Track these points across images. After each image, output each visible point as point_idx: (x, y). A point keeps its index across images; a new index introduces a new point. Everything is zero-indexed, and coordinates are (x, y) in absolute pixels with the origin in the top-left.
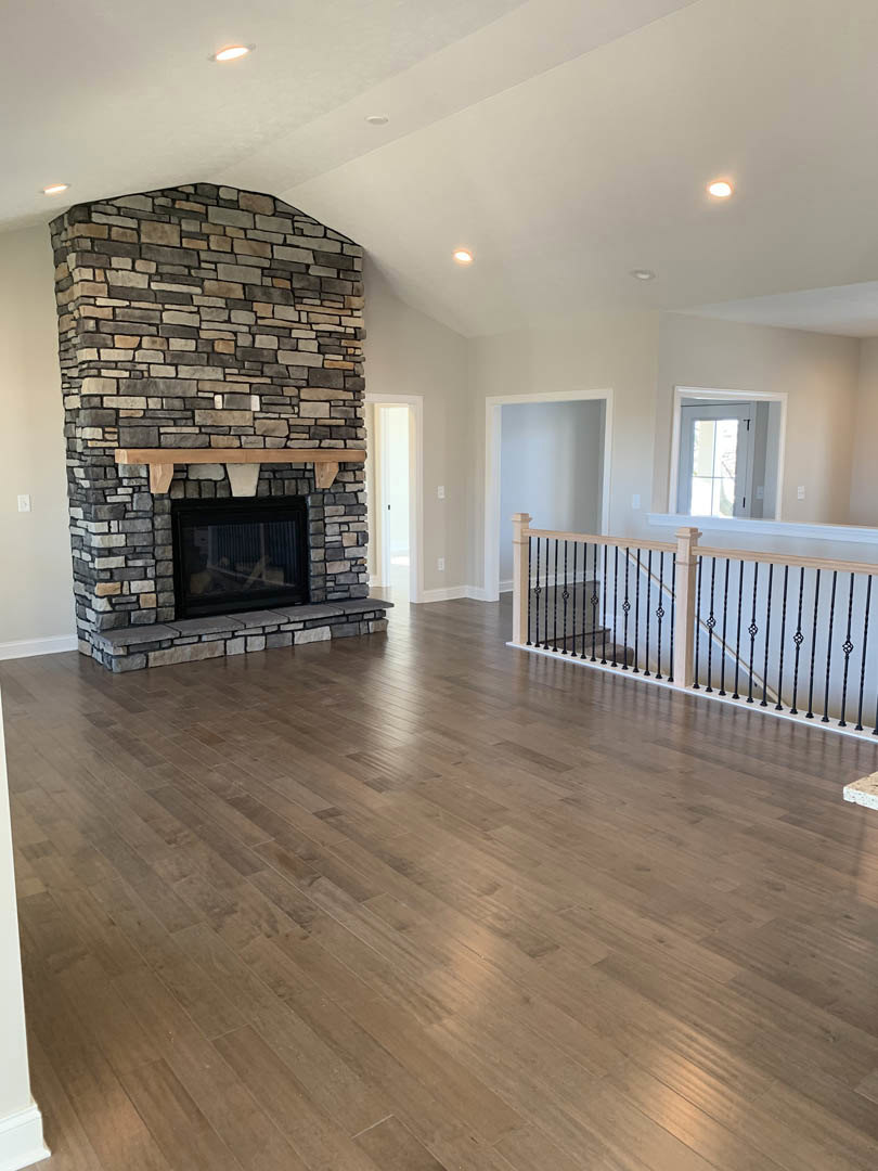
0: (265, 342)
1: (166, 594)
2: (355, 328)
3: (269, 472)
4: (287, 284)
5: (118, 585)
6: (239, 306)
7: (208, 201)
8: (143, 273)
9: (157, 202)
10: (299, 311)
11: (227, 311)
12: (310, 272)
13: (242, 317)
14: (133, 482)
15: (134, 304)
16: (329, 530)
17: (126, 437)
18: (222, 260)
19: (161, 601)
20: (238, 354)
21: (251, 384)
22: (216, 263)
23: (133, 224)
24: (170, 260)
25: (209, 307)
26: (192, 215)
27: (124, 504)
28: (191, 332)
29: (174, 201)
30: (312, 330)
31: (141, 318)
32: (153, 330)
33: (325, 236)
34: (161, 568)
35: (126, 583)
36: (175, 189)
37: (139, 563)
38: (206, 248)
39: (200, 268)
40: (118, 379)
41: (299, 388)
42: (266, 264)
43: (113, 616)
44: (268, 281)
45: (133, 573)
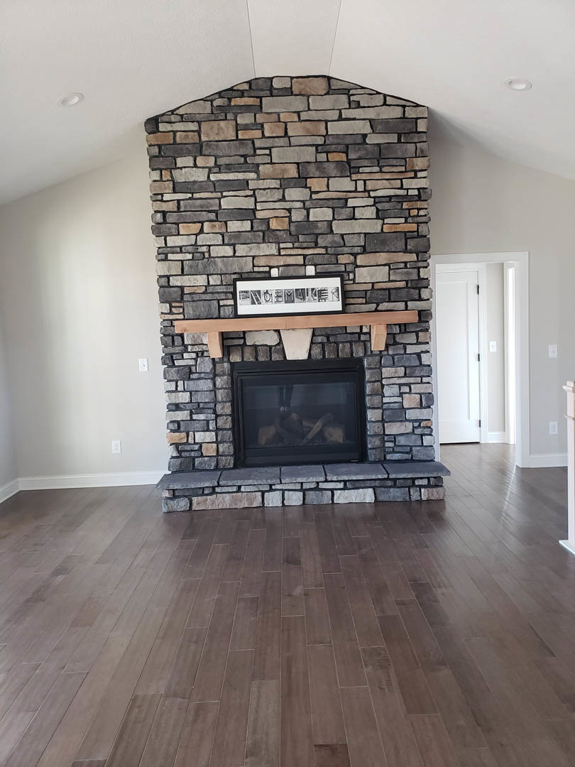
0: (321, 214)
1: (226, 445)
2: (418, 189)
3: (324, 337)
4: (343, 157)
5: (184, 435)
6: (292, 185)
7: (261, 94)
8: (203, 168)
9: (215, 104)
10: (356, 181)
11: (281, 191)
12: (367, 141)
13: (295, 194)
14: (197, 349)
15: (196, 196)
16: (387, 391)
17: (189, 311)
18: (276, 145)
19: (221, 450)
20: (293, 229)
21: (305, 256)
22: (270, 149)
23: (194, 127)
24: (227, 152)
25: (264, 189)
26: (247, 108)
27: (190, 367)
28: (249, 214)
29: (230, 100)
30: (370, 197)
31: (201, 206)
32: (212, 216)
33: (385, 104)
34: (221, 422)
35: (191, 433)
36: (231, 89)
37: (202, 417)
38: (260, 136)
39: (255, 155)
40: (182, 261)
41: (355, 255)
42: (320, 141)
43: (179, 461)
44: (322, 157)
45: (197, 425)
